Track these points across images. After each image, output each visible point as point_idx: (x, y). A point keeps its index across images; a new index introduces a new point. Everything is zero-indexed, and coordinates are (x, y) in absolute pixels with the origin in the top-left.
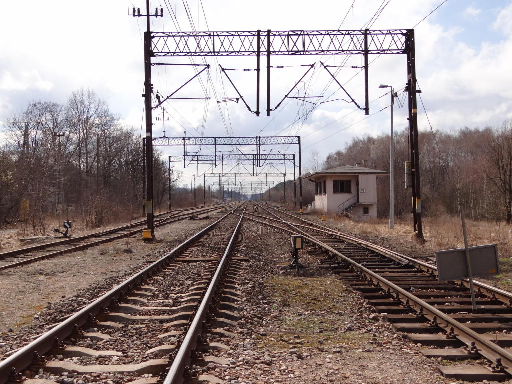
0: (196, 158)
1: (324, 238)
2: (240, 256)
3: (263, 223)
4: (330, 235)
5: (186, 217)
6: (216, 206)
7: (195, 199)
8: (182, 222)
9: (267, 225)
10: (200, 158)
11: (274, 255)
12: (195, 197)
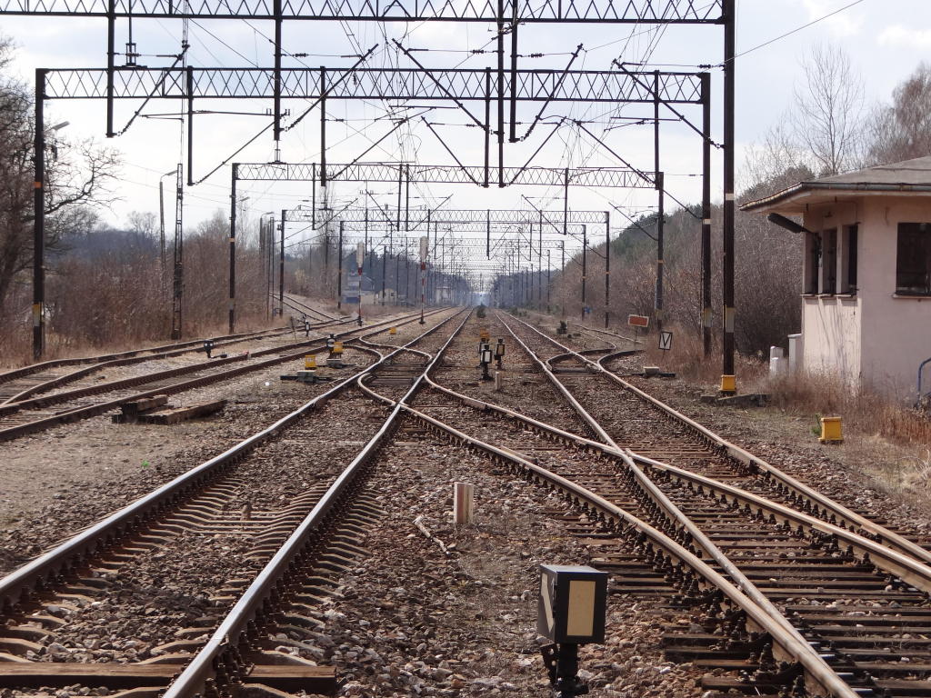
0: (182, 81)
1: (784, 557)
2: (293, 655)
3: (496, 455)
4: (825, 539)
5: (109, 398)
6: (289, 338)
7: (178, 295)
8: (74, 435)
9: (515, 463)
10: (202, 83)
11: (489, 651)
12: (177, 284)
